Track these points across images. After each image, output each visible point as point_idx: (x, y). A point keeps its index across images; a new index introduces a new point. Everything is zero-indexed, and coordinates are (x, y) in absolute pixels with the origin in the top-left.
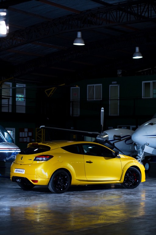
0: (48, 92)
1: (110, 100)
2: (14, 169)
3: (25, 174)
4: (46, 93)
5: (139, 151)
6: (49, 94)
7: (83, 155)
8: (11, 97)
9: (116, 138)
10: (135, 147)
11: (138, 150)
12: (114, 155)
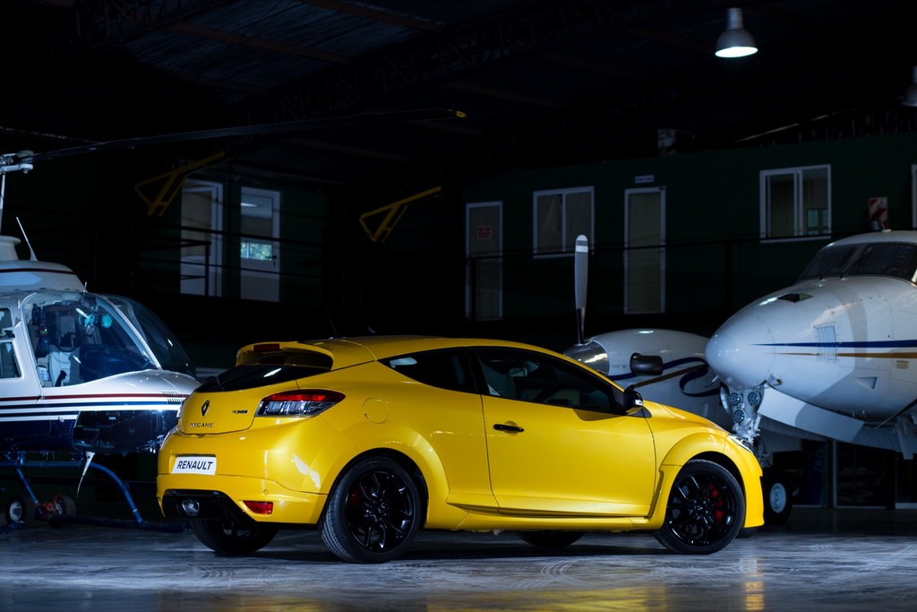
0: (374, 222)
1: (629, 249)
2: (172, 458)
3: (218, 474)
4: (364, 225)
5: (740, 413)
6: (378, 233)
7: (478, 396)
8: (217, 232)
9: (642, 366)
10: (723, 397)
11: (735, 409)
12: (621, 401)
